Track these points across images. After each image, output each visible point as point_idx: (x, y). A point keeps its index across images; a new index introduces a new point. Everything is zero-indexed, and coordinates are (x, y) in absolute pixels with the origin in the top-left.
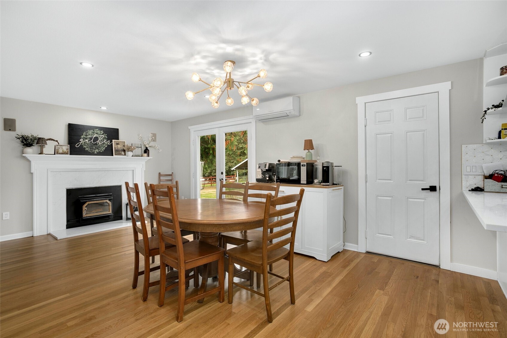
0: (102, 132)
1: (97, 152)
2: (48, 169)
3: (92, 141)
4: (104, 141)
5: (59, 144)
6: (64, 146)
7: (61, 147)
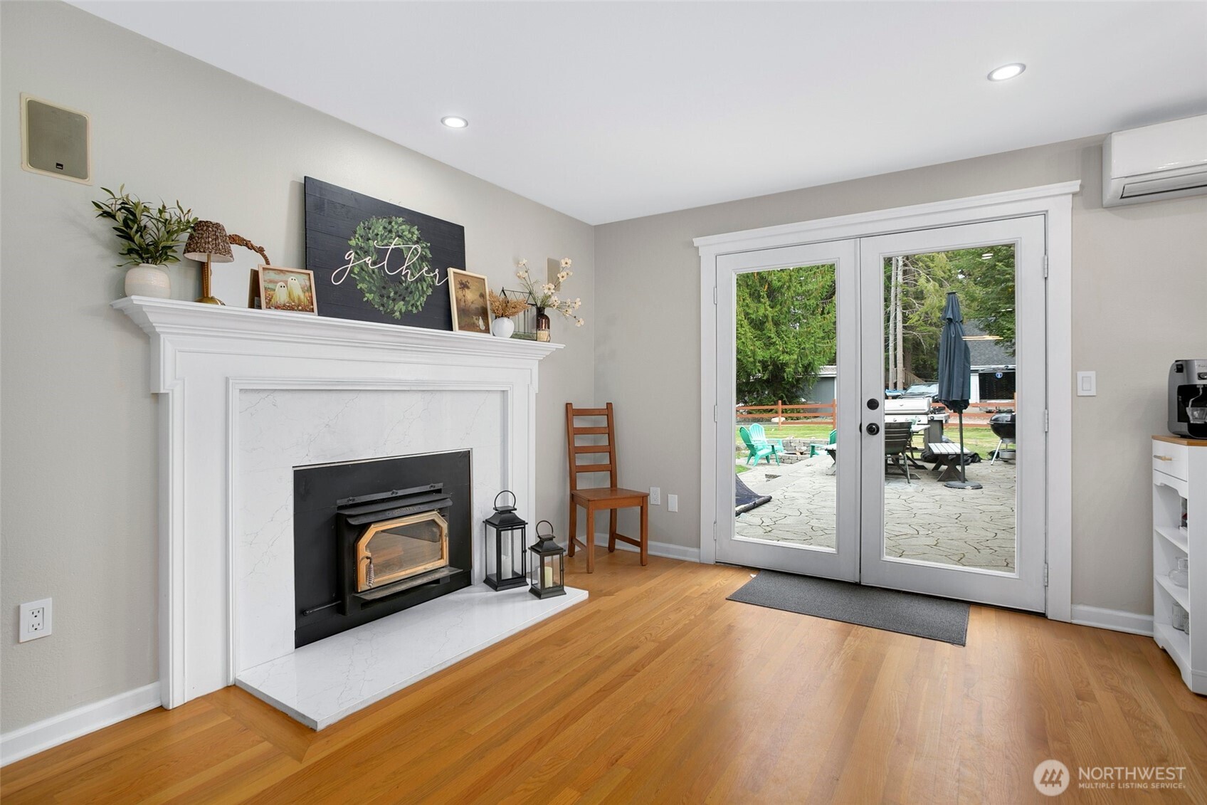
0: (416, 232)
1: (400, 312)
2: (227, 380)
3: (386, 262)
4: (421, 269)
5: (268, 263)
6: (293, 276)
7: (281, 277)
